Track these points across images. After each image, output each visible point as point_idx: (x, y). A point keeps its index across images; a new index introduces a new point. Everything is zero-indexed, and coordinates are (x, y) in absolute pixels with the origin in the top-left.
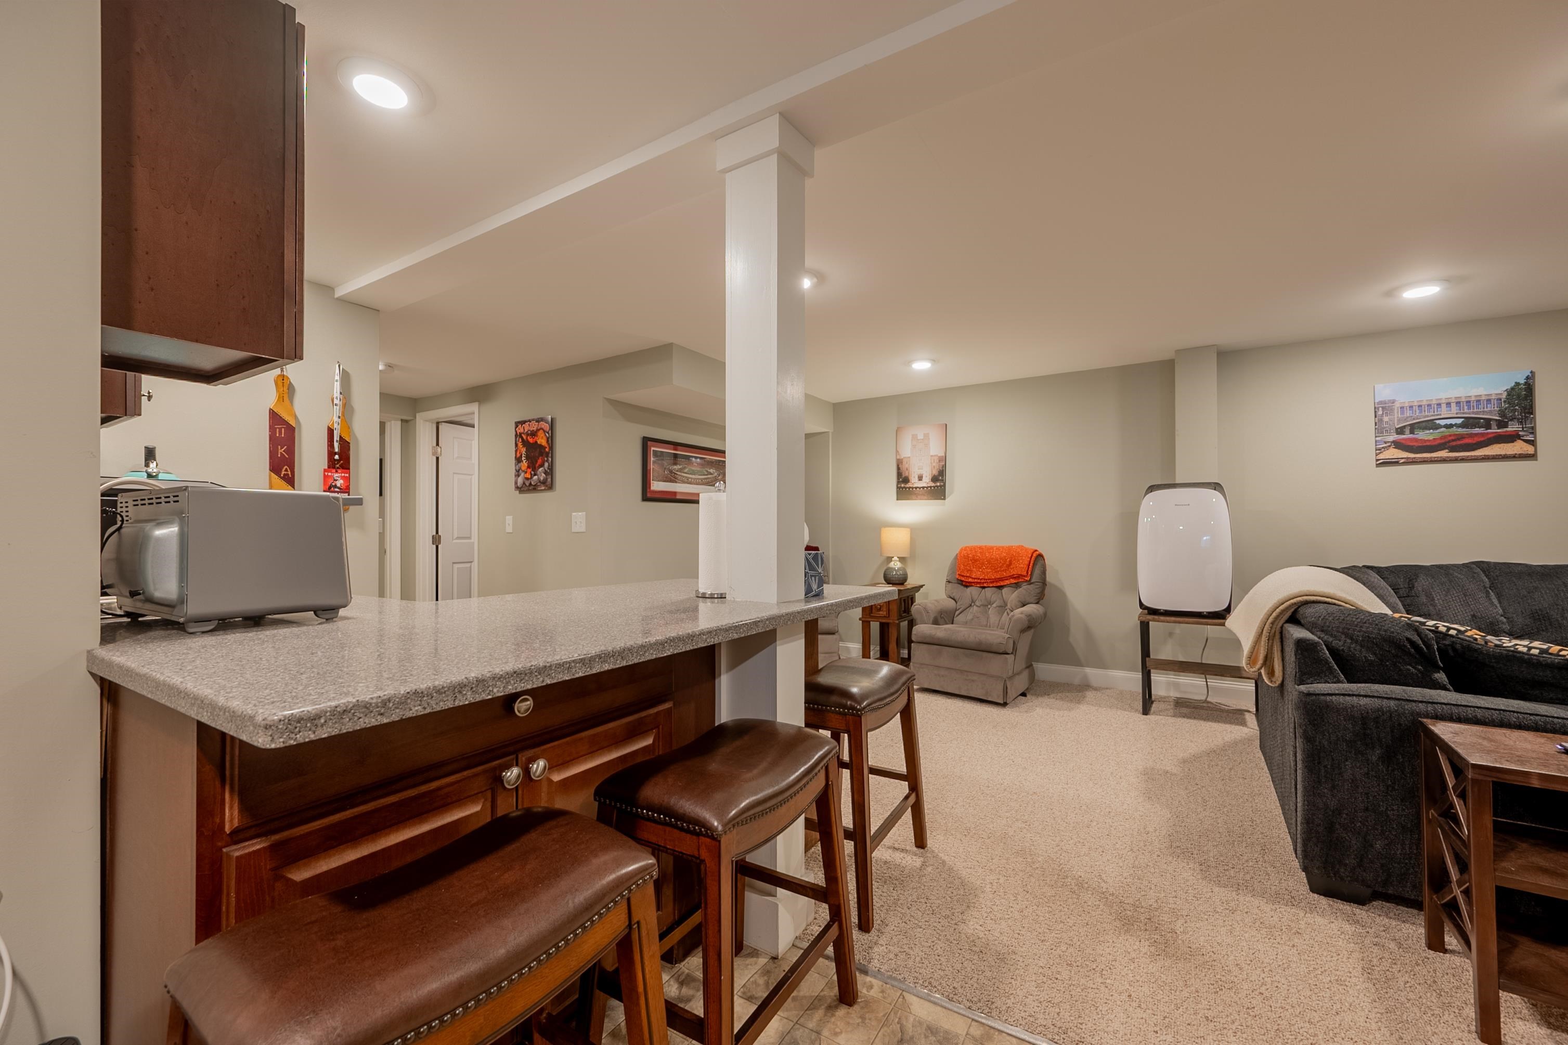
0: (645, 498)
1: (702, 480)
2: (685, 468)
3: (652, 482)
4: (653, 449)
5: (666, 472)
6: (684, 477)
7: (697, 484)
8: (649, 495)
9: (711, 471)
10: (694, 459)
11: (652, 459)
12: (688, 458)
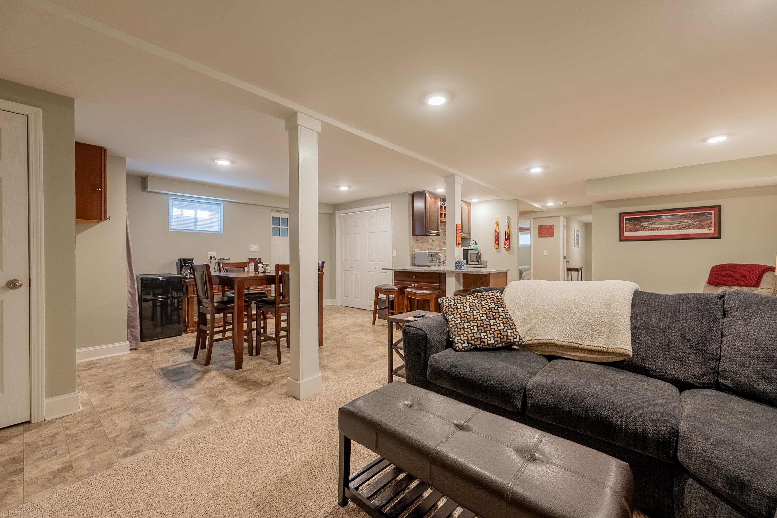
0: (620, 240)
1: (673, 227)
2: (655, 222)
3: (625, 232)
4: (625, 218)
5: (637, 227)
6: (654, 227)
7: (668, 230)
8: (622, 239)
9: (685, 221)
10: (664, 217)
11: (625, 222)
12: (658, 217)
